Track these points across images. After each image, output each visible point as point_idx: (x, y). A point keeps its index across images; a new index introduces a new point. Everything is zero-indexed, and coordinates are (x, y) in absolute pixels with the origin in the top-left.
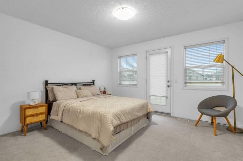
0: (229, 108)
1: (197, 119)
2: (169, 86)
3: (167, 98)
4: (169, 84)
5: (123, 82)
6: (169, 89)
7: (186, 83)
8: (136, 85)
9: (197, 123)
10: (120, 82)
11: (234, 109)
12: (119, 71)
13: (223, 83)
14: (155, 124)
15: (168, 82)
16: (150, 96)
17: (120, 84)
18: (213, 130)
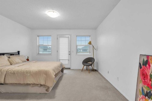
0: (93, 62)
1: (82, 69)
2: (69, 54)
3: (68, 60)
4: (70, 53)
5: (40, 53)
6: (70, 56)
7: (77, 53)
8: (51, 54)
9: (82, 70)
10: (39, 53)
11: (93, 63)
12: (38, 45)
13: (90, 52)
14: (66, 74)
15: (69, 52)
16: (60, 60)
17: (39, 54)
18: (88, 72)
